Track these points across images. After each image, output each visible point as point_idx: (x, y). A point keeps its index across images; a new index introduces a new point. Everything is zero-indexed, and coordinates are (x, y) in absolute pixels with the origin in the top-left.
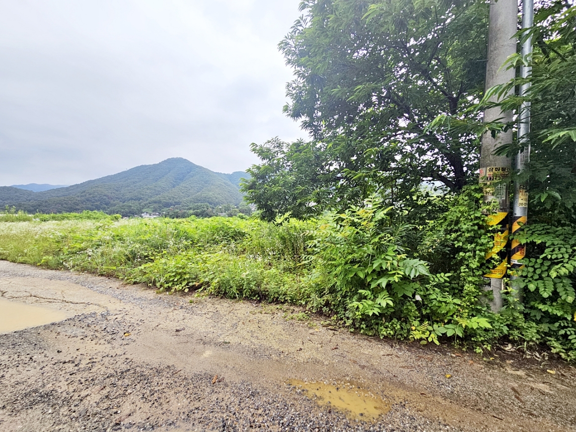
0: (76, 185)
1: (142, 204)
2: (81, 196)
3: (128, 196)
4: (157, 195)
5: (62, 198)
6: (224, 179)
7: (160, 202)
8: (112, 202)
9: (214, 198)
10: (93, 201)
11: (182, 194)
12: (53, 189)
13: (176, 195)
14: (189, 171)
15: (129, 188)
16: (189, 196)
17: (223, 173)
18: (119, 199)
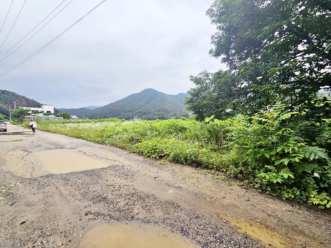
0: (106, 105)
1: (133, 114)
2: (108, 111)
3: (127, 110)
4: (140, 108)
5: (101, 112)
6: (173, 98)
7: (141, 112)
8: (120, 113)
9: (168, 109)
10: (113, 113)
11: (152, 108)
12: (98, 108)
13: (149, 108)
14: (155, 95)
15: (128, 106)
16: (155, 109)
17: (172, 95)
18: (123, 111)
